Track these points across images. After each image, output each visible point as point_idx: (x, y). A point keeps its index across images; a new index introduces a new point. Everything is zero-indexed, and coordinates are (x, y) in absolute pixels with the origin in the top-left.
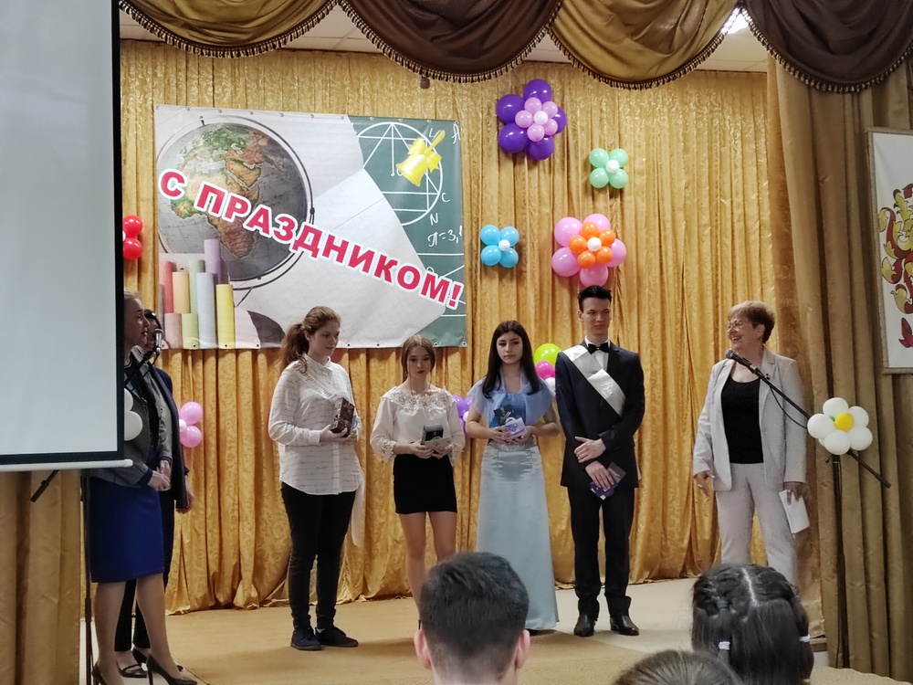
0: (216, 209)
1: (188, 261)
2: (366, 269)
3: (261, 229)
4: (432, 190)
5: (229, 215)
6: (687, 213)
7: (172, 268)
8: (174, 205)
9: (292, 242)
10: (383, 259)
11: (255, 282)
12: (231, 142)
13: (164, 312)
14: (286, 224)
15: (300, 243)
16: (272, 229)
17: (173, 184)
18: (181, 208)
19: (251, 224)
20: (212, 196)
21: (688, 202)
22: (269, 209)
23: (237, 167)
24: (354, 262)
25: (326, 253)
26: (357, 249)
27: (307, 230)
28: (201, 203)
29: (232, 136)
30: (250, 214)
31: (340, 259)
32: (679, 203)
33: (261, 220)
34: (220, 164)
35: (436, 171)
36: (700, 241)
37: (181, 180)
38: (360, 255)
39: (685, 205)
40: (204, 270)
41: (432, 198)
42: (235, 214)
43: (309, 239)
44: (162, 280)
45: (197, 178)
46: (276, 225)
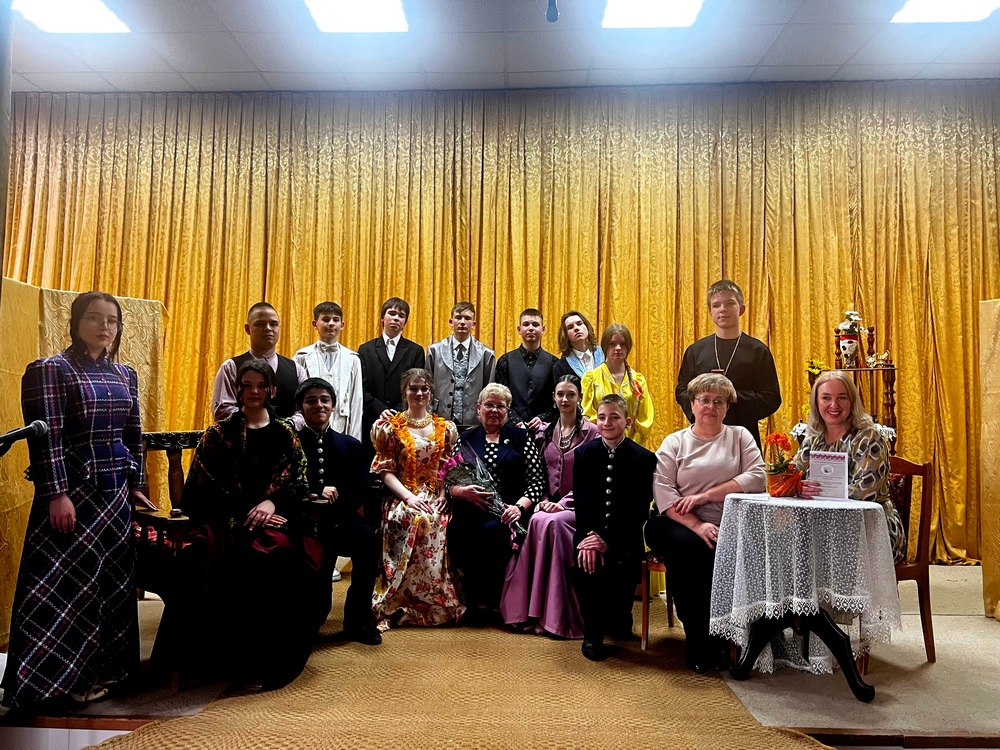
6: (934, 214)
21: (934, 204)
32: (924, 205)
36: (947, 239)
39: (930, 206)
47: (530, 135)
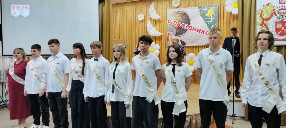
0: (176, 25)
1: (171, 33)
2: (200, 32)
3: (182, 27)
4: (212, 18)
5: (178, 25)
7: (169, 34)
8: (170, 24)
9: (187, 29)
10: (203, 30)
11: (181, 36)
12: (178, 14)
13: (167, 41)
14: (186, 26)
15: (188, 29)
16: (184, 27)
17: (170, 21)
18: (171, 25)
19: (181, 26)
20: (175, 23)
22: (184, 24)
23: (179, 18)
24: (197, 31)
25: (193, 30)
26: (198, 29)
27: (190, 26)
28: (174, 24)
29: (179, 13)
30: (181, 25)
31: (195, 31)
33: (182, 26)
34: (177, 17)
35: (213, 14)
37: (171, 21)
38: (199, 30)
40: (174, 34)
41: (212, 19)
42: (179, 25)
43: (190, 28)
44: (167, 36)
45: (173, 20)
46: (185, 26)
47: (191, 3)
